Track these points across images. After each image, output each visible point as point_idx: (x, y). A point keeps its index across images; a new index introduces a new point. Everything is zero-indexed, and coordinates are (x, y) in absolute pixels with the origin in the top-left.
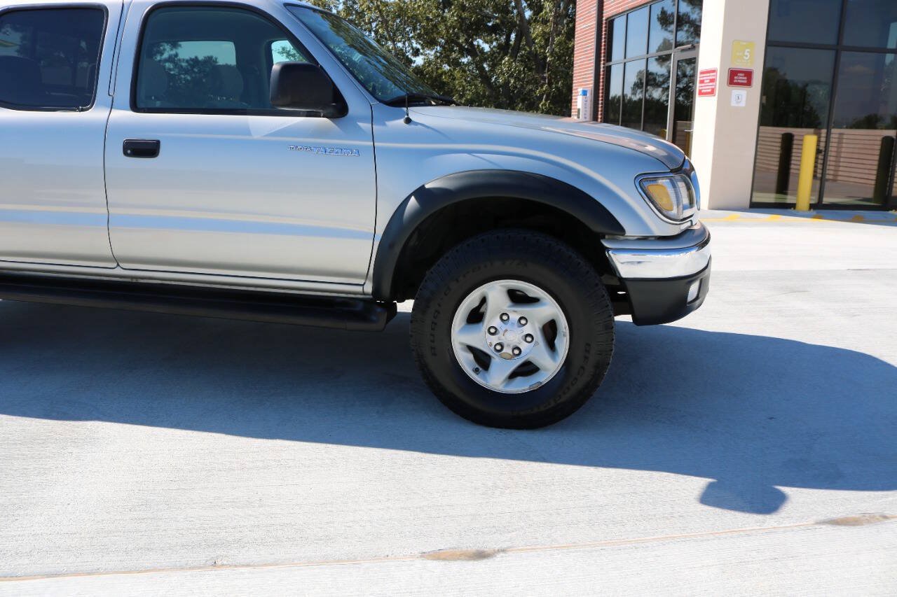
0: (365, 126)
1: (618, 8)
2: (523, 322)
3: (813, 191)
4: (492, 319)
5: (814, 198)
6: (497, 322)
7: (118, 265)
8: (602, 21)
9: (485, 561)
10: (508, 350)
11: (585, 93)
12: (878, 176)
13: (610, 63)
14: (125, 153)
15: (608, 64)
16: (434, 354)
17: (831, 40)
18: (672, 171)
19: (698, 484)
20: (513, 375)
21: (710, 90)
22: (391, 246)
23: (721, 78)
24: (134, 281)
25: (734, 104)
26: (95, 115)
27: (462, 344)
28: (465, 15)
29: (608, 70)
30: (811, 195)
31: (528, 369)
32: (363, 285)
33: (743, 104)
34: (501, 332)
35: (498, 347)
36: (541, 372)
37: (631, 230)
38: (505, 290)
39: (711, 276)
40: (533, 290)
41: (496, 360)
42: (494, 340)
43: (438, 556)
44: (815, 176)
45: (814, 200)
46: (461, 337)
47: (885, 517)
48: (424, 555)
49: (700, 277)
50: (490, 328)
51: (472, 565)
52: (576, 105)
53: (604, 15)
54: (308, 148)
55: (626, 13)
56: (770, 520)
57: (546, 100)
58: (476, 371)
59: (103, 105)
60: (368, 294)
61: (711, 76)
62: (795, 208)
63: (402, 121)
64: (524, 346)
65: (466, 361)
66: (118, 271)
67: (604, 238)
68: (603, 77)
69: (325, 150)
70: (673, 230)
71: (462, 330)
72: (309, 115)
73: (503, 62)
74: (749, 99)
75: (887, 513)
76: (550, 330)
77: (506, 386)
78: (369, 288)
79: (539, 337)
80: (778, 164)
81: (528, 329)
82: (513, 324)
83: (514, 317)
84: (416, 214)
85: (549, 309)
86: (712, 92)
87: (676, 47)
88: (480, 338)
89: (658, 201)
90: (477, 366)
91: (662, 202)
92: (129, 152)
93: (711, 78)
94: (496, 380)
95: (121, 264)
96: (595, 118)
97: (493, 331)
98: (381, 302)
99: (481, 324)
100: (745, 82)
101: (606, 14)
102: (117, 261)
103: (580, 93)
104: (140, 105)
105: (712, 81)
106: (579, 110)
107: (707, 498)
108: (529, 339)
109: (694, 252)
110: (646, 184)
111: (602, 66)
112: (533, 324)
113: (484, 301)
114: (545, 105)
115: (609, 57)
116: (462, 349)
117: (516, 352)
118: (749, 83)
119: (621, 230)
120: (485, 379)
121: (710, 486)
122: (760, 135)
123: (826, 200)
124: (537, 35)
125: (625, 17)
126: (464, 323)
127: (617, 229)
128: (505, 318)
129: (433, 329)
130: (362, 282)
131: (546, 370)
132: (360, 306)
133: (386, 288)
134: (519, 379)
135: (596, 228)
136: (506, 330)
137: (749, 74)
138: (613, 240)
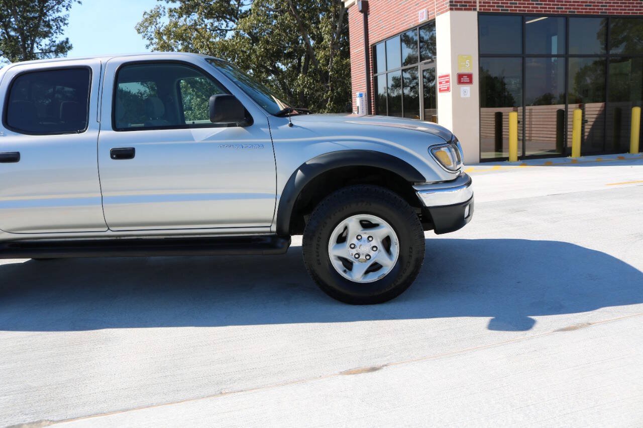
0: (266, 130)
1: (379, 37)
2: (370, 239)
3: (518, 148)
4: (351, 239)
5: (520, 153)
6: (355, 241)
7: (109, 229)
8: (369, 46)
9: (377, 371)
10: (362, 257)
11: (361, 95)
12: (557, 134)
13: (376, 75)
14: (112, 158)
15: (375, 75)
16: (320, 264)
17: (519, 52)
18: (448, 143)
19: (485, 320)
20: (367, 272)
21: (446, 88)
22: (289, 201)
23: (453, 80)
24: (118, 238)
25: (462, 96)
26: (89, 135)
27: (335, 256)
28: (269, 47)
29: (376, 79)
30: (518, 151)
31: (375, 267)
32: (270, 227)
33: (468, 95)
34: (358, 247)
35: (357, 256)
36: (384, 268)
37: (429, 179)
38: (359, 221)
39: (475, 202)
40: (375, 219)
41: (356, 264)
42: (354, 251)
43: (349, 372)
44: (519, 140)
45: (520, 154)
46: (334, 252)
47: (590, 324)
48: (341, 373)
49: (468, 203)
50: (351, 245)
51: (370, 374)
52: (356, 104)
53: (370, 42)
54: (230, 145)
55: (385, 41)
56: (528, 333)
57: (331, 102)
58: (345, 271)
59: (94, 128)
60: (273, 232)
62: (508, 160)
63: (287, 126)
64: (372, 254)
65: (338, 266)
66: (109, 233)
67: (414, 185)
68: (372, 84)
69: (242, 146)
70: (452, 177)
71: (335, 248)
72: (229, 126)
73: (298, 77)
74: (472, 92)
75: (590, 322)
76: (387, 242)
77: (363, 279)
78: (274, 228)
79: (380, 247)
80: (494, 132)
81: (374, 243)
82: (364, 241)
83: (365, 236)
84: (302, 181)
85: (386, 229)
86: (448, 89)
87: (421, 61)
88: (345, 251)
89: (442, 160)
90: (345, 269)
91: (444, 161)
92: (114, 156)
93: (446, 80)
94: (357, 276)
95: (110, 228)
96: (370, 113)
97: (353, 247)
98: (283, 235)
99: (345, 243)
100: (468, 81)
101: (371, 42)
102: (108, 226)
103: (358, 96)
104: (118, 127)
105: (447, 82)
106: (358, 107)
107: (492, 326)
108: (375, 249)
109: (465, 188)
110: (434, 152)
111: (371, 77)
112: (376, 239)
113: (346, 228)
114: (330, 105)
115: (375, 71)
116: (335, 259)
117: (368, 257)
118: (471, 82)
119: (423, 179)
120: (351, 276)
121: (492, 321)
122: (481, 114)
123: (528, 153)
124: (321, 57)
125: (384, 43)
126: (335, 244)
127: (421, 179)
128: (359, 237)
129: (317, 249)
130: (269, 225)
131: (387, 266)
132: (269, 240)
133: (286, 227)
134: (371, 274)
135: (409, 179)
136: (361, 245)
137: (470, 76)
138: (419, 185)
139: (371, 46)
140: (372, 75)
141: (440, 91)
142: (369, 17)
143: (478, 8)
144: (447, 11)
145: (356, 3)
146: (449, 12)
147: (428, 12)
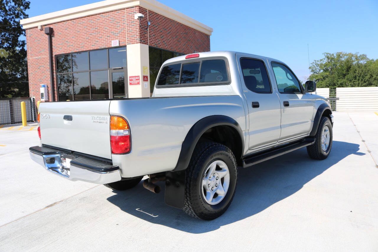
1: (65, 51)
8: (52, 56)
11: (44, 86)
14: (284, 106)
15: (58, 74)
21: (137, 83)
23: (141, 78)
25: (145, 87)
33: (147, 87)
40: (327, 128)
52: (40, 91)
53: (53, 53)
55: (71, 54)
61: (137, 78)
66: (278, 143)
68: (56, 79)
74: (148, 85)
78: (309, 134)
85: (328, 131)
86: (138, 83)
93: (136, 79)
95: (278, 141)
101: (55, 54)
103: (42, 86)
105: (138, 80)
106: (42, 93)
118: (147, 80)
137: (147, 77)
139: (55, 56)
140: (56, 74)
141: (131, 84)
142: (53, 39)
143: (149, 44)
144: (137, 43)
145: (39, 28)
146: (139, 44)
147: (120, 42)
